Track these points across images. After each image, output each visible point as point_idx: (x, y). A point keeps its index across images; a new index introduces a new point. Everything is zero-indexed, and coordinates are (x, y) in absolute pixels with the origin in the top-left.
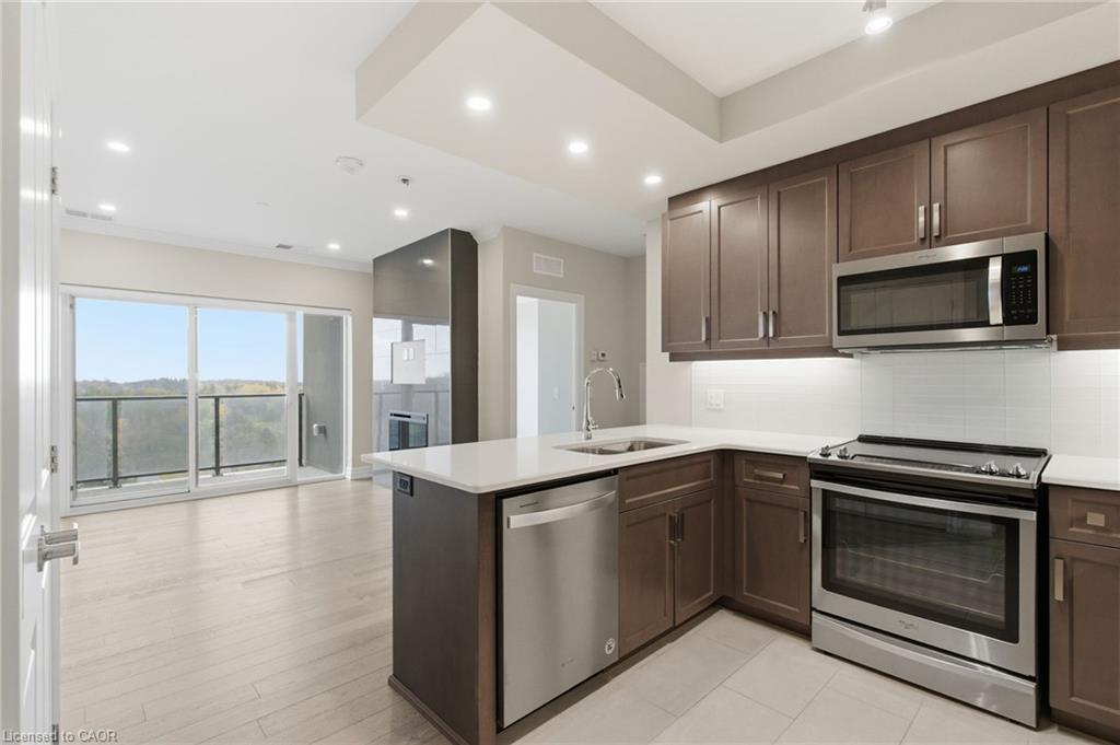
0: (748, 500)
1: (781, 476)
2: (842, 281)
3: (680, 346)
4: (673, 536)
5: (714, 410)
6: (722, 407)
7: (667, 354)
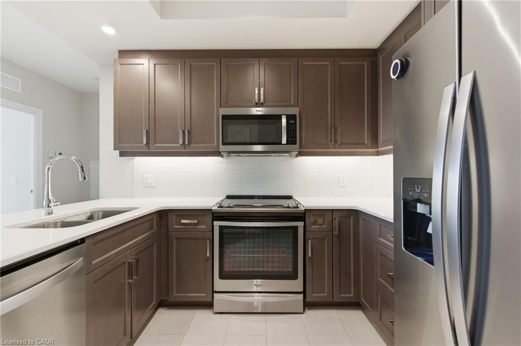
0: (176, 238)
1: (196, 221)
2: (225, 117)
3: (127, 147)
4: (130, 275)
5: (149, 187)
6: (154, 185)
7: (118, 152)
